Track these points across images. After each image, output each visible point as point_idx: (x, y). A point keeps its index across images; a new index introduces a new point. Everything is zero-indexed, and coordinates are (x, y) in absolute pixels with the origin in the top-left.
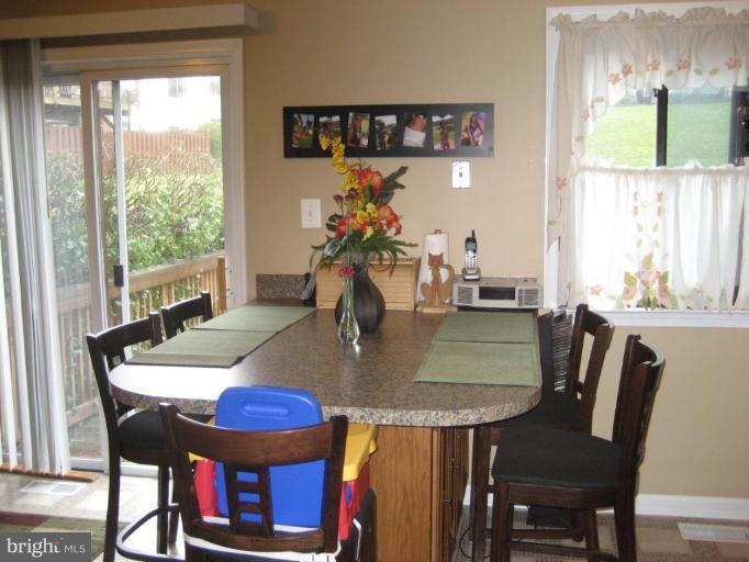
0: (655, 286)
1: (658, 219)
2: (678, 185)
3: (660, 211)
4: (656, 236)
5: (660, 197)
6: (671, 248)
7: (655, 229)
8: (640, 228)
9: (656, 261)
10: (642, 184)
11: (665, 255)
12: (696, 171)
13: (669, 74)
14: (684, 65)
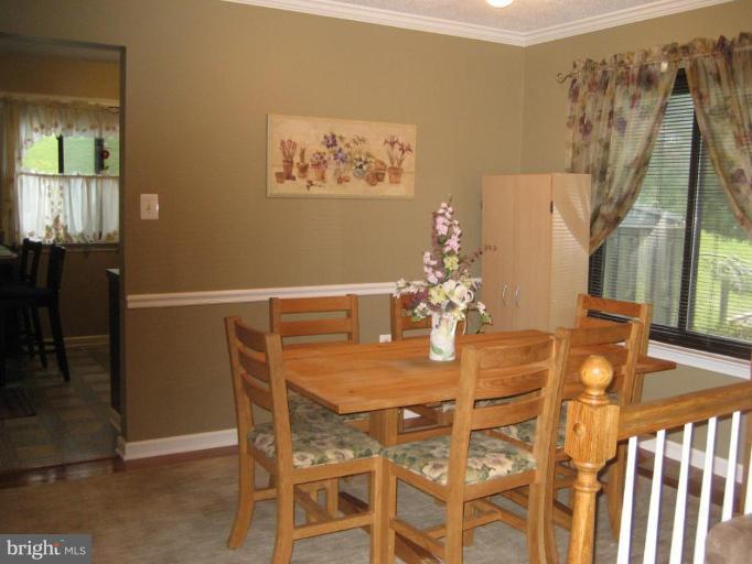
0: (61, 232)
1: (61, 199)
2: (69, 182)
3: (62, 195)
4: (60, 207)
5: (61, 188)
6: (68, 213)
7: (60, 204)
8: (52, 203)
9: (61, 219)
10: (52, 182)
11: (66, 217)
12: (78, 176)
13: (63, 129)
14: (70, 127)
